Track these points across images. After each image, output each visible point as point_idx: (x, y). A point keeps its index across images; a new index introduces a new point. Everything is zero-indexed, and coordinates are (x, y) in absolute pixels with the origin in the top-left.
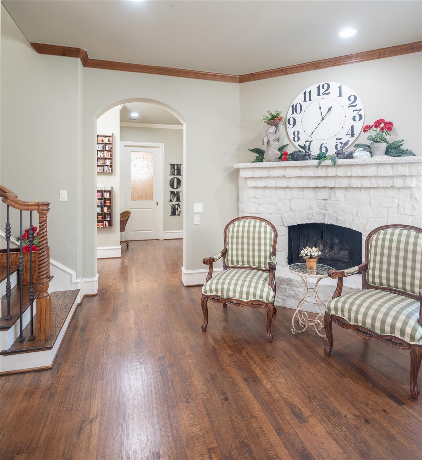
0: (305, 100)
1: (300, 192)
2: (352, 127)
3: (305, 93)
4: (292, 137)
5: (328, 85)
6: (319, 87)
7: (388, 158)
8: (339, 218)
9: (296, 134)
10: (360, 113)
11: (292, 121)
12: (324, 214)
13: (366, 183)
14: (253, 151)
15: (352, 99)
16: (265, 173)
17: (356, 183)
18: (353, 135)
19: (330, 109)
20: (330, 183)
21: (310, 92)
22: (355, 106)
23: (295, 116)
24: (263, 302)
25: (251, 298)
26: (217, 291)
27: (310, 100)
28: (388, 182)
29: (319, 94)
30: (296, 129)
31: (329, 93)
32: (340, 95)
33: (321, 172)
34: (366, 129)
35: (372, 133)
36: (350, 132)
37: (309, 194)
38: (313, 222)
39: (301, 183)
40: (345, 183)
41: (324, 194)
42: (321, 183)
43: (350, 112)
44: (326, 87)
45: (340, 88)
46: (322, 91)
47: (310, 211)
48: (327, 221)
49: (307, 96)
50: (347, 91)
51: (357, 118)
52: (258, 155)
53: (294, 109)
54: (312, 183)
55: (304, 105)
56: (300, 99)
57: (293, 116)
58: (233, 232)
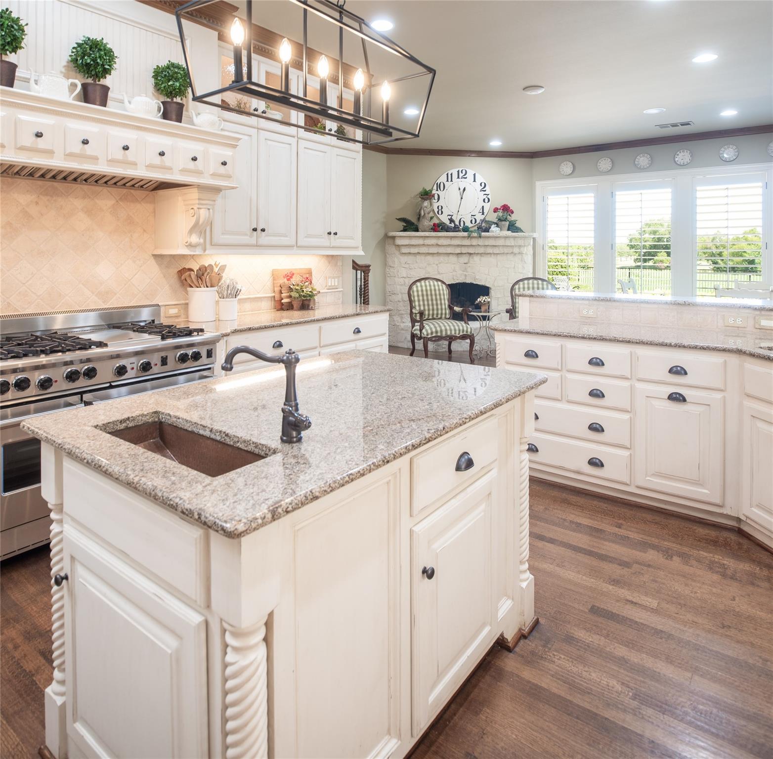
0: (448, 181)
1: (446, 258)
2: (483, 207)
3: (447, 174)
4: (436, 210)
5: (466, 171)
6: (458, 171)
7: (509, 233)
8: (477, 277)
9: (440, 208)
10: (488, 197)
11: (436, 197)
12: (466, 275)
13: (496, 251)
14: (400, 220)
15: (483, 185)
16: (421, 242)
17: (489, 250)
18: (483, 214)
19: (464, 190)
20: (471, 250)
21: (451, 174)
22: (485, 191)
23: (439, 192)
24: (468, 335)
25: (461, 334)
26: (437, 332)
27: (452, 181)
28: (510, 250)
29: (458, 178)
30: (440, 203)
31: (466, 178)
32: (475, 181)
33: (467, 242)
34: (496, 210)
35: (500, 213)
36: (481, 211)
37: (453, 259)
38: (457, 282)
39: (449, 250)
40: (481, 250)
41: (464, 259)
42: (464, 250)
43: (481, 196)
44: (464, 172)
45: (475, 175)
46: (461, 175)
47: (454, 273)
48: (468, 281)
49: (450, 178)
50: (479, 179)
51: (486, 200)
52: (405, 225)
53: (439, 186)
54: (458, 251)
55: (446, 184)
56: (443, 179)
57: (437, 192)
58: (418, 291)
